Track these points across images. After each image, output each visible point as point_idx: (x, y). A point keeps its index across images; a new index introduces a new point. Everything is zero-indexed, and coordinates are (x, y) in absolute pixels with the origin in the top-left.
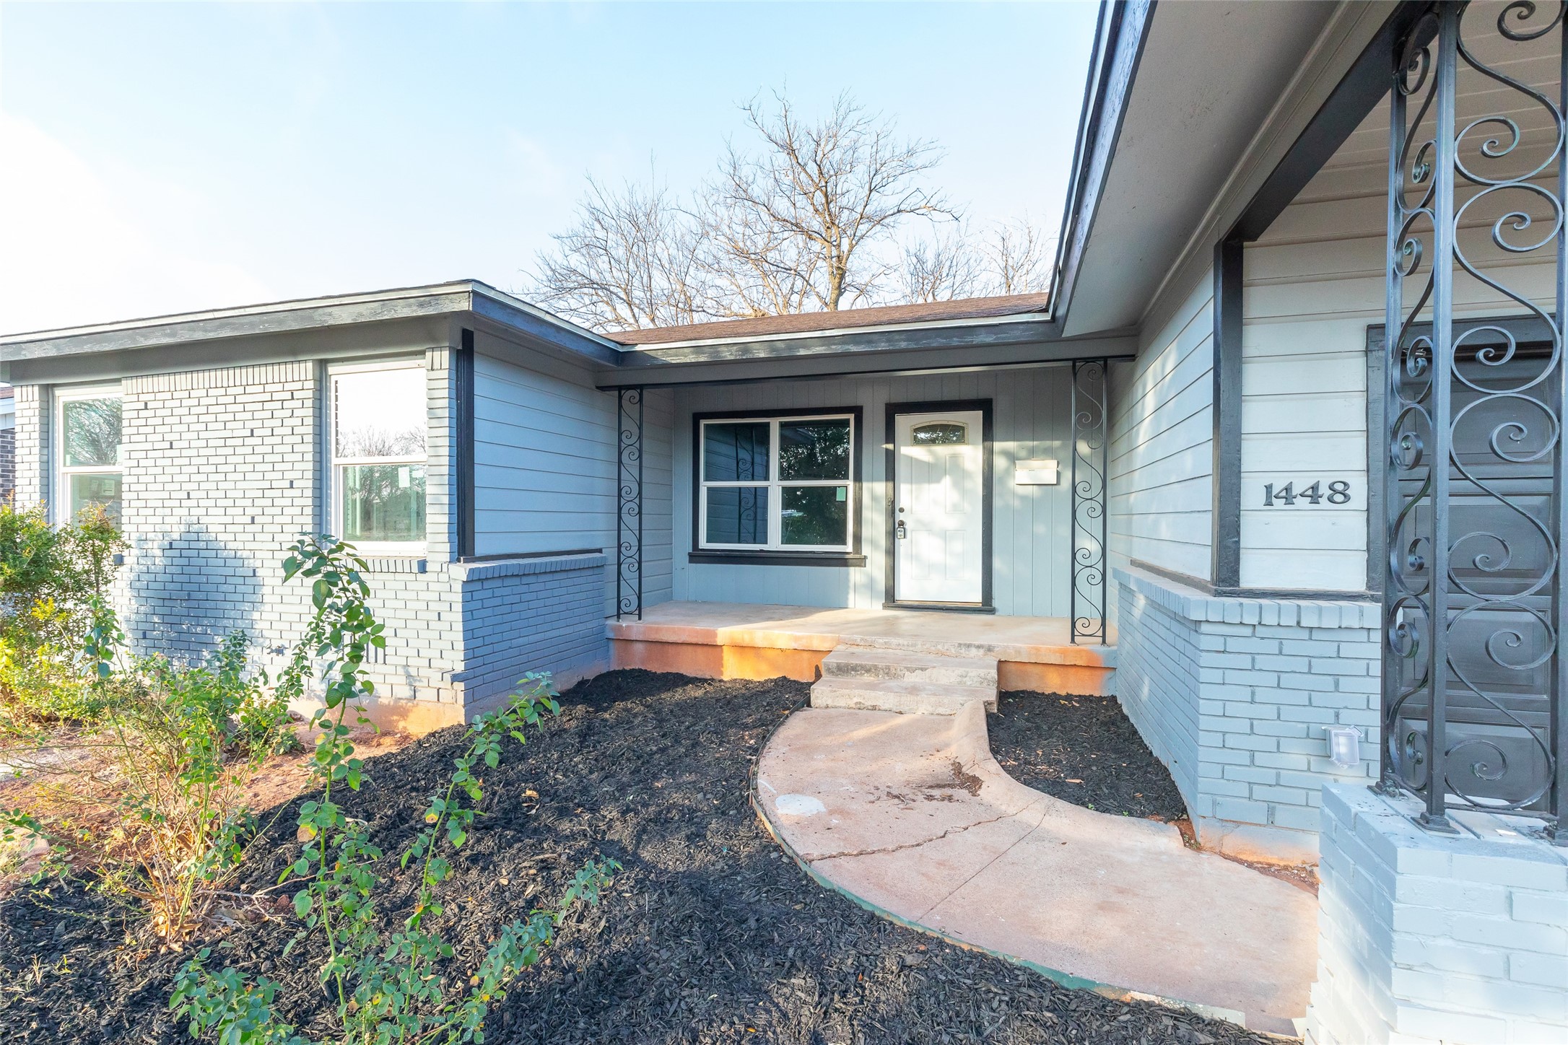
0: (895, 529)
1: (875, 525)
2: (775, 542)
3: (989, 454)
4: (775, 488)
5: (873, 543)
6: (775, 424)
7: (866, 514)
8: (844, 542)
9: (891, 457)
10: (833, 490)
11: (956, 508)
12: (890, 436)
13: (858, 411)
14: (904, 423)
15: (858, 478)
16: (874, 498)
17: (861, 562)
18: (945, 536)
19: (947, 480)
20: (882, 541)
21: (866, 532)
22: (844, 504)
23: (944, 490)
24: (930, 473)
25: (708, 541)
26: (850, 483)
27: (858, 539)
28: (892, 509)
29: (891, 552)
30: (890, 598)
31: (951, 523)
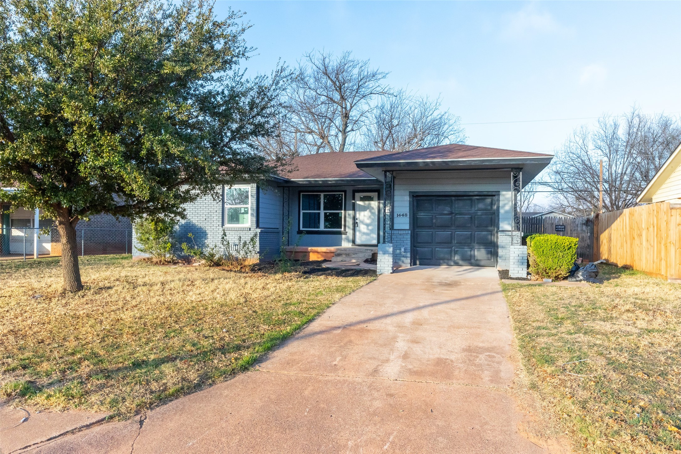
0: (355, 224)
1: (350, 222)
2: (322, 228)
3: (379, 203)
4: (322, 213)
5: (349, 228)
6: (322, 195)
7: (347, 219)
8: (341, 228)
9: (354, 205)
10: (338, 213)
11: (370, 217)
12: (354, 199)
13: (345, 192)
14: (358, 195)
15: (345, 210)
16: (349, 215)
17: (346, 233)
18: (368, 225)
19: (368, 210)
20: (351, 227)
21: (347, 224)
22: (341, 217)
23: (367, 213)
24: (364, 209)
25: (303, 227)
26: (343, 211)
27: (345, 226)
28: (354, 218)
29: (354, 230)
30: (354, 242)
31: (368, 221)
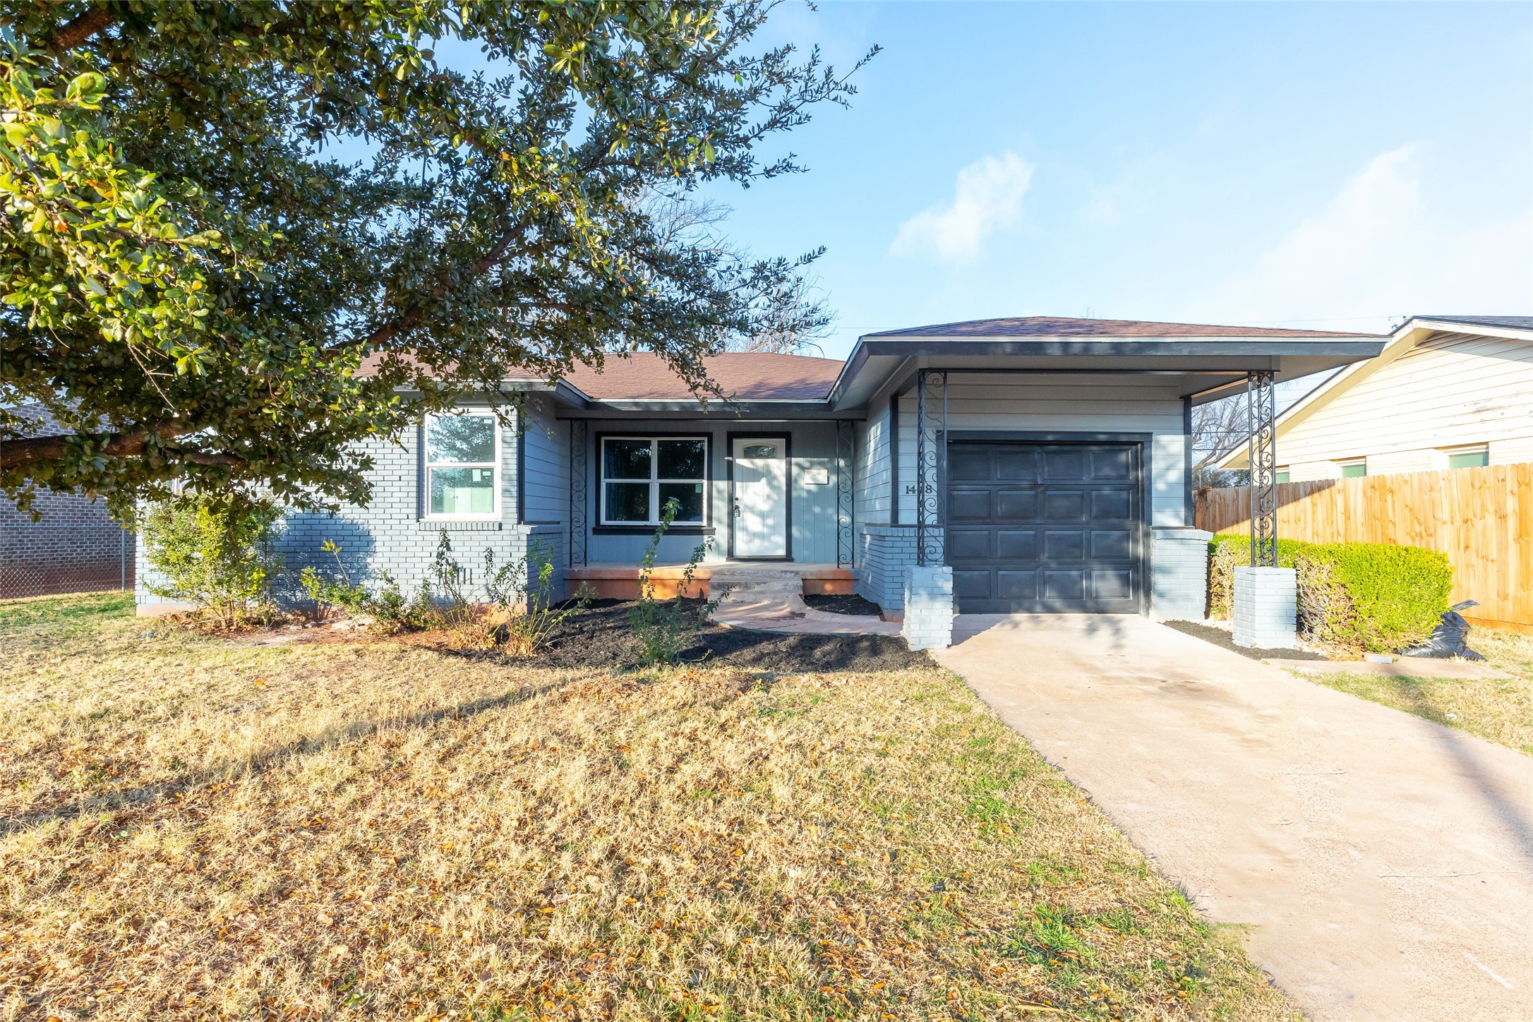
0: (733, 510)
1: (721, 508)
2: (654, 519)
3: (789, 464)
4: (654, 484)
5: (720, 522)
6: (655, 441)
7: (715, 502)
8: (701, 520)
9: (730, 465)
10: (693, 486)
11: (768, 497)
12: (730, 453)
13: (710, 436)
14: (739, 444)
15: (710, 478)
16: (719, 492)
17: (712, 532)
18: (763, 515)
19: (764, 481)
20: (725, 519)
21: (715, 514)
22: (701, 495)
23: (761, 487)
24: (754, 475)
25: (608, 518)
26: (705, 482)
27: (710, 518)
28: (731, 499)
29: (731, 526)
30: (731, 554)
31: (765, 507)
